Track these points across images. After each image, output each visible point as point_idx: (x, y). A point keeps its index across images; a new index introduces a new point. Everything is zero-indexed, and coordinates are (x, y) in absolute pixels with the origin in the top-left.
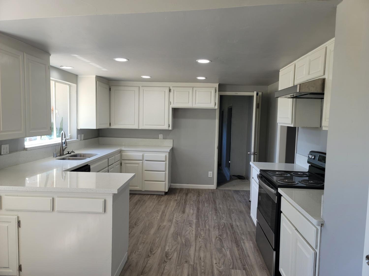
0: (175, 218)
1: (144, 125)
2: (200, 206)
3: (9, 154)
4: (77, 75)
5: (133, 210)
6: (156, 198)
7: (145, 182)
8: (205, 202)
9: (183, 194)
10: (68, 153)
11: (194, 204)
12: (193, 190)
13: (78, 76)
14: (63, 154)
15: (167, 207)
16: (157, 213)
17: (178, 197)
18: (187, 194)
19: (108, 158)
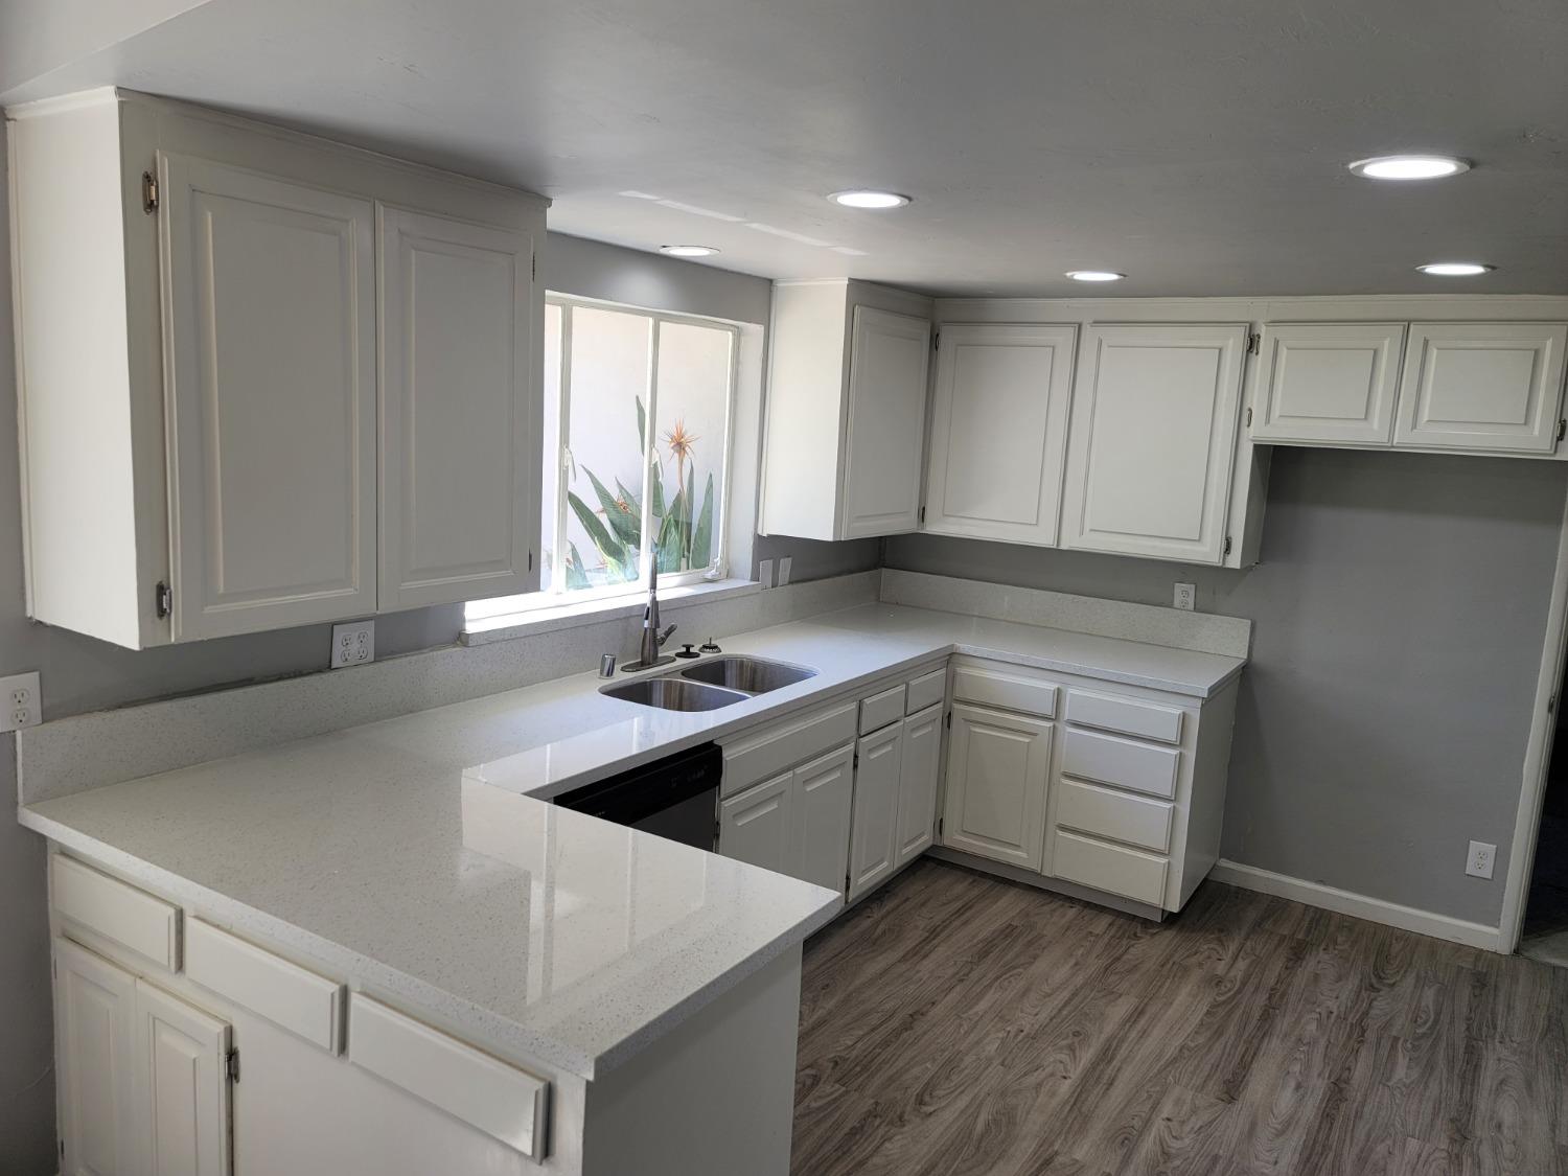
0: (1158, 1124)
1: (1087, 529)
2: (1361, 1070)
3: (375, 661)
4: (771, 281)
5: (951, 989)
6: (1106, 939)
7: (1060, 833)
8: (1401, 1042)
9: (1278, 945)
10: (688, 654)
11: (1323, 1042)
12: (1352, 926)
13: (774, 283)
14: (655, 656)
15: (1143, 1022)
16: (1071, 1049)
17: (1235, 958)
18: (1298, 953)
19: (860, 697)
